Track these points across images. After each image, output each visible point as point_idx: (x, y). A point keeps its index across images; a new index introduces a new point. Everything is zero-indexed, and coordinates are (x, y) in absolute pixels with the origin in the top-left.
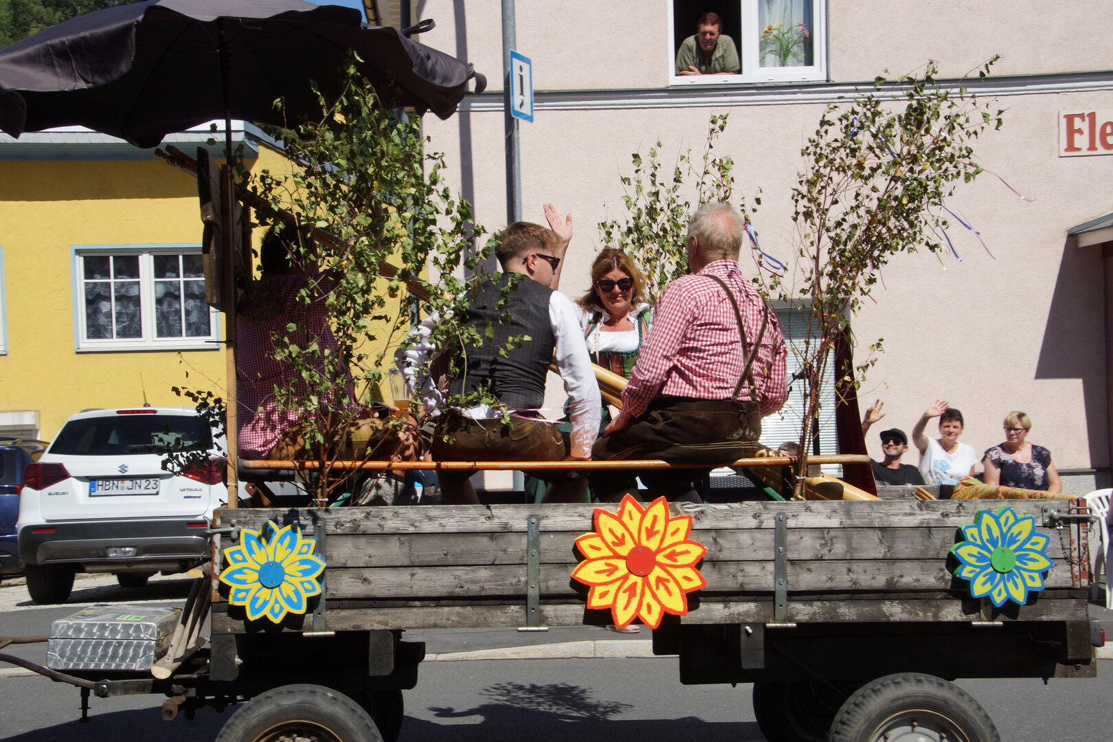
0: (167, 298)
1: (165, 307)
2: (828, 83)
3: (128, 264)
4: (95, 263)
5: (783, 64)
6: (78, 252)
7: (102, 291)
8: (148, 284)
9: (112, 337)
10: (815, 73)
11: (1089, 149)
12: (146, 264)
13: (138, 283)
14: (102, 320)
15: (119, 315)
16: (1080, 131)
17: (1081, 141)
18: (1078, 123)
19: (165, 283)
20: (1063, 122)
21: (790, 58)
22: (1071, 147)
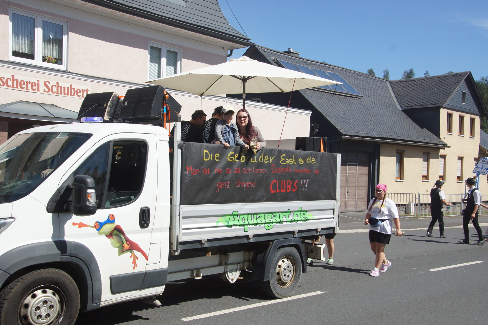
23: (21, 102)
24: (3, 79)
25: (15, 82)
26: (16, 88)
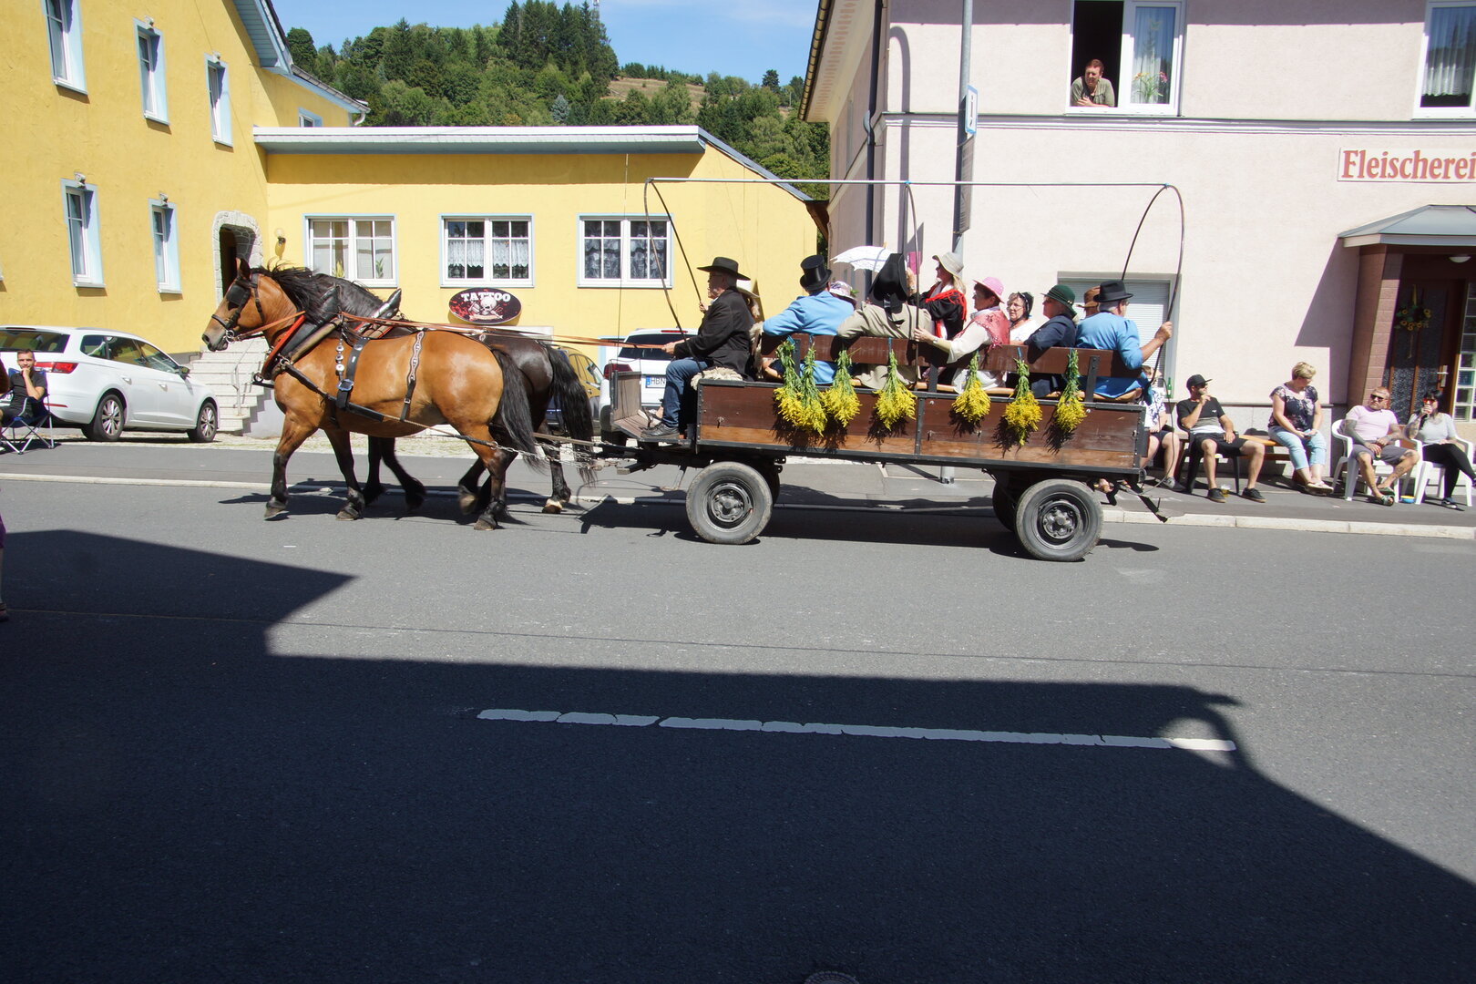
0: (639, 251)
1: (636, 256)
2: (1179, 117)
3: (614, 227)
4: (592, 227)
5: (1147, 102)
6: (581, 218)
7: (596, 247)
8: (626, 241)
9: (600, 277)
10: (1169, 110)
11: (1359, 177)
12: (626, 227)
13: (619, 241)
14: (595, 266)
15: (606, 261)
16: (1354, 163)
17: (1354, 170)
18: (1352, 156)
19: (637, 241)
20: (1343, 156)
21: (1151, 98)
22: (1346, 174)
23: (1429, 209)
24: (1395, 162)
25: (1421, 164)
26: (1421, 177)
